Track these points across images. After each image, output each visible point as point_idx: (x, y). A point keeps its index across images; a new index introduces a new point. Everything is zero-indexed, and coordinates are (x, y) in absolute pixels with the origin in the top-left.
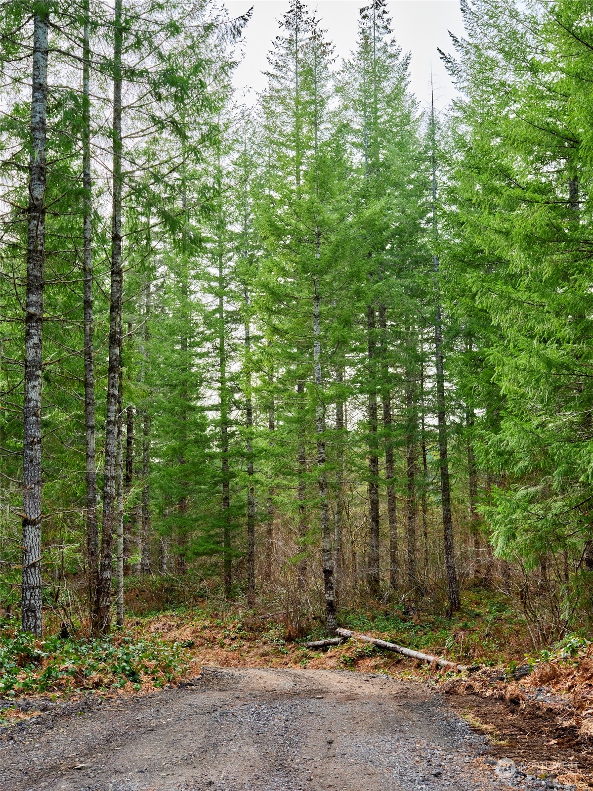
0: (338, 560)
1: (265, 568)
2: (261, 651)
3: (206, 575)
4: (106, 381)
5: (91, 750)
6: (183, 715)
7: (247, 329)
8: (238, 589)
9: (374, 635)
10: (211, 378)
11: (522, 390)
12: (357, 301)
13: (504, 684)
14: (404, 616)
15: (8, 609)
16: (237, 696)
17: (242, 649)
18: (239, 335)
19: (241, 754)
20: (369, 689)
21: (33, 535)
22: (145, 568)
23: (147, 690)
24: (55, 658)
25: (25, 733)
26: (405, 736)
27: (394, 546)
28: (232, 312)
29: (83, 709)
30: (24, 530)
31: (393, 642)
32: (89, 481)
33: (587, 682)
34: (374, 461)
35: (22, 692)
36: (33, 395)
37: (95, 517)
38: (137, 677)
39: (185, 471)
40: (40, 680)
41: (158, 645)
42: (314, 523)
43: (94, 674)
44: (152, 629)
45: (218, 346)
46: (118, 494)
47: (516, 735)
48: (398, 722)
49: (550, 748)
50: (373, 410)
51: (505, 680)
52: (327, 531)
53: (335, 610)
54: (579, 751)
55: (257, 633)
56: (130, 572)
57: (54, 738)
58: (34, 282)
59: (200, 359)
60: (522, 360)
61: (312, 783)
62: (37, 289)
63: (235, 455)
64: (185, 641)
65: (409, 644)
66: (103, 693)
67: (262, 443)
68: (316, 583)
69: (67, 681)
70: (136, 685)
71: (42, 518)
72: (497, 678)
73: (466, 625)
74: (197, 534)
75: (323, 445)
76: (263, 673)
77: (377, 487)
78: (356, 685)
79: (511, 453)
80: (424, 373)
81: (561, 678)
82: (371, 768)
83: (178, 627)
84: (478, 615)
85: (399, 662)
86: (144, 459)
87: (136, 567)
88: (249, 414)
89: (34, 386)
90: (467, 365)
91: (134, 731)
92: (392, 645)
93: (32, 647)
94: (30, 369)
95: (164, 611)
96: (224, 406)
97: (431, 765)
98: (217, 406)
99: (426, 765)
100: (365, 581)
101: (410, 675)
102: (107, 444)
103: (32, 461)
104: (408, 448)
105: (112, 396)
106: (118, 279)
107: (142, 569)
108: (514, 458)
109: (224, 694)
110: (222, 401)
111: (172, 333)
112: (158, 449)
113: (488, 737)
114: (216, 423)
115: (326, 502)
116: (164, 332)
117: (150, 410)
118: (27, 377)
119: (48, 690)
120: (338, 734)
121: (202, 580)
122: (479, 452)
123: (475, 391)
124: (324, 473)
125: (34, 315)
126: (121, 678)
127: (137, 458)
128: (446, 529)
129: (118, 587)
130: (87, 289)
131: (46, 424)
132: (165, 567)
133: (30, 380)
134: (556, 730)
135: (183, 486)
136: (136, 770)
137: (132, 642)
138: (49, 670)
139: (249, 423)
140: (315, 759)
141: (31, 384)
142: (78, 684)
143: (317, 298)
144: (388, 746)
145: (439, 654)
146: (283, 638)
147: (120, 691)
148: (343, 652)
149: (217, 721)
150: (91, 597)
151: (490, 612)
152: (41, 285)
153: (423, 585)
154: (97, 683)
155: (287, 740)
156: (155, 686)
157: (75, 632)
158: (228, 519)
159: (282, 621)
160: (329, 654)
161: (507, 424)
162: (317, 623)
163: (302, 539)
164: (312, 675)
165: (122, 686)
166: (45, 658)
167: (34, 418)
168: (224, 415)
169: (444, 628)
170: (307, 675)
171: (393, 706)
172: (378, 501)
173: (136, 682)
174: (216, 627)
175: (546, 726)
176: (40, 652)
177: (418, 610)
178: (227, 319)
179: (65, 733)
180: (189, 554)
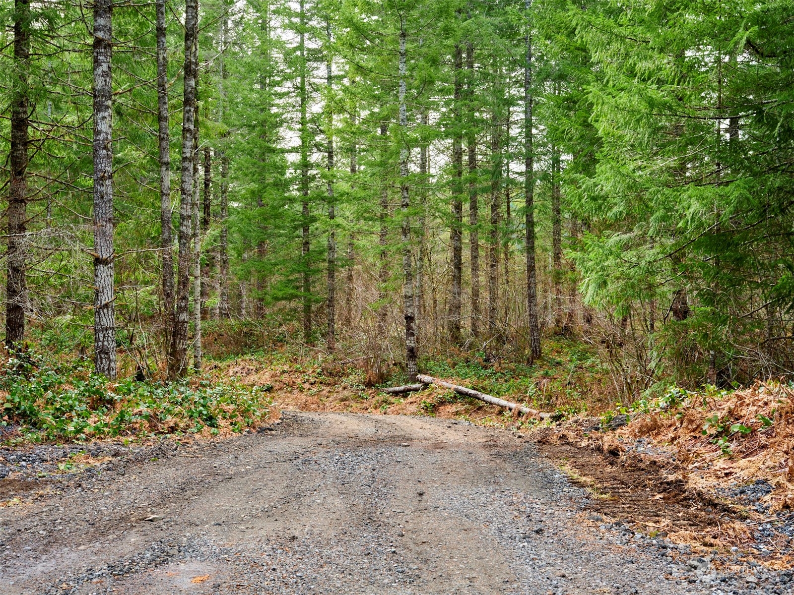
0: (419, 307)
1: (345, 313)
2: (341, 396)
3: (285, 320)
4: (181, 115)
5: (164, 499)
6: (263, 462)
7: (329, 67)
8: (318, 335)
9: (455, 381)
10: (292, 118)
11: (620, 132)
12: (445, 39)
13: (599, 434)
14: (485, 363)
15: (82, 351)
16: (319, 442)
17: (321, 393)
18: (320, 75)
19: (326, 505)
20: (452, 436)
21: (105, 274)
22: (224, 312)
23: (226, 435)
24: (128, 401)
25: (94, 480)
26: (500, 488)
27: (476, 294)
28: (314, 50)
29: (157, 454)
30: (96, 270)
31: (474, 389)
32: (164, 220)
33: (692, 434)
34: (458, 207)
35: (93, 436)
36: (103, 127)
37: (171, 257)
38: (215, 421)
39: (263, 214)
40: (112, 424)
41: (237, 389)
42: (396, 270)
43: (169, 418)
44: (231, 373)
45: (299, 85)
46: (195, 235)
47: (618, 488)
48: (491, 473)
49: (655, 503)
50: (457, 155)
51: (601, 430)
52: (409, 276)
53: (416, 357)
54: (688, 507)
55: (336, 379)
56: (209, 316)
57: (125, 485)
58: (101, 4)
59: (281, 98)
60: (623, 99)
61: (404, 539)
62: (105, 11)
63: (315, 198)
64: (264, 385)
65: (491, 391)
66: (178, 438)
67: (343, 186)
68: (397, 329)
69: (141, 425)
70: (213, 430)
71: (114, 257)
72: (592, 428)
73: (547, 373)
74: (275, 279)
75: (407, 189)
76: (344, 418)
77: (461, 233)
78: (439, 432)
79: (605, 198)
80: (511, 119)
81: (662, 429)
82: (467, 524)
83: (257, 371)
84: (559, 363)
85: (480, 408)
86: (222, 202)
87: (214, 311)
88: (331, 157)
89: (104, 118)
90: (559, 107)
91: (210, 479)
92: (473, 392)
93: (105, 390)
94: (100, 99)
95: (242, 355)
96: (304, 148)
97: (531, 520)
98: (297, 148)
99: (525, 520)
100: (446, 327)
101: (492, 421)
102: (183, 182)
103: (102, 197)
104: (493, 194)
105: (188, 131)
106: (193, 5)
107: (221, 313)
108: (608, 203)
109: (305, 440)
110: (303, 142)
111: (252, 70)
112: (236, 192)
113: (589, 490)
114: (296, 167)
115: (409, 247)
116: (243, 70)
117: (228, 152)
118: (96, 107)
119: (121, 434)
120: (429, 485)
121: (281, 325)
122: (573, 196)
123: (567, 134)
124: (408, 217)
125: (102, 40)
126: (198, 422)
127: (215, 201)
128: (530, 277)
129: (195, 330)
130: (160, 15)
131: (118, 161)
132: (244, 312)
133: (99, 111)
134: (661, 483)
135: (262, 230)
136: (213, 523)
137: (210, 385)
138: (122, 414)
139: (330, 166)
140: (406, 513)
141: (100, 115)
142: (153, 428)
143: (403, 35)
144: (483, 499)
145: (521, 401)
146: (364, 384)
147: (197, 436)
148: (424, 398)
149: (299, 469)
150: (167, 340)
151: (571, 361)
152: (109, 7)
153: (504, 333)
154: (172, 428)
155: (375, 491)
156: (233, 431)
157: (151, 375)
158: (308, 264)
159: (362, 367)
160: (409, 399)
161: (603, 168)
162: (397, 369)
163: (383, 285)
164: (394, 421)
165: (199, 431)
166: (119, 401)
167: (105, 151)
168: (304, 157)
169: (525, 376)
170: (388, 420)
171: (483, 455)
172: (461, 248)
173: (214, 427)
174: (295, 372)
175: (649, 479)
176: (113, 395)
177: (499, 358)
178: (308, 57)
179: (137, 480)
180: (269, 298)
